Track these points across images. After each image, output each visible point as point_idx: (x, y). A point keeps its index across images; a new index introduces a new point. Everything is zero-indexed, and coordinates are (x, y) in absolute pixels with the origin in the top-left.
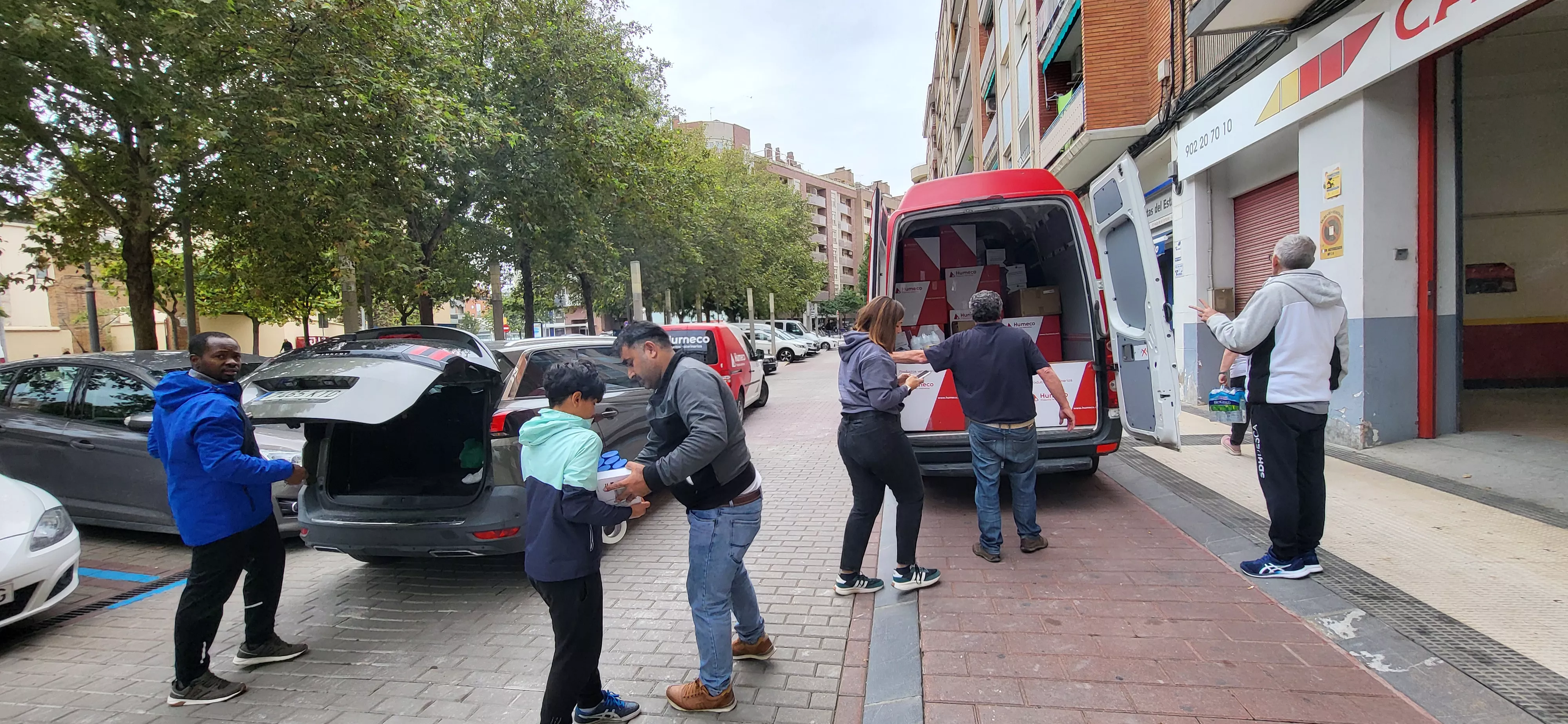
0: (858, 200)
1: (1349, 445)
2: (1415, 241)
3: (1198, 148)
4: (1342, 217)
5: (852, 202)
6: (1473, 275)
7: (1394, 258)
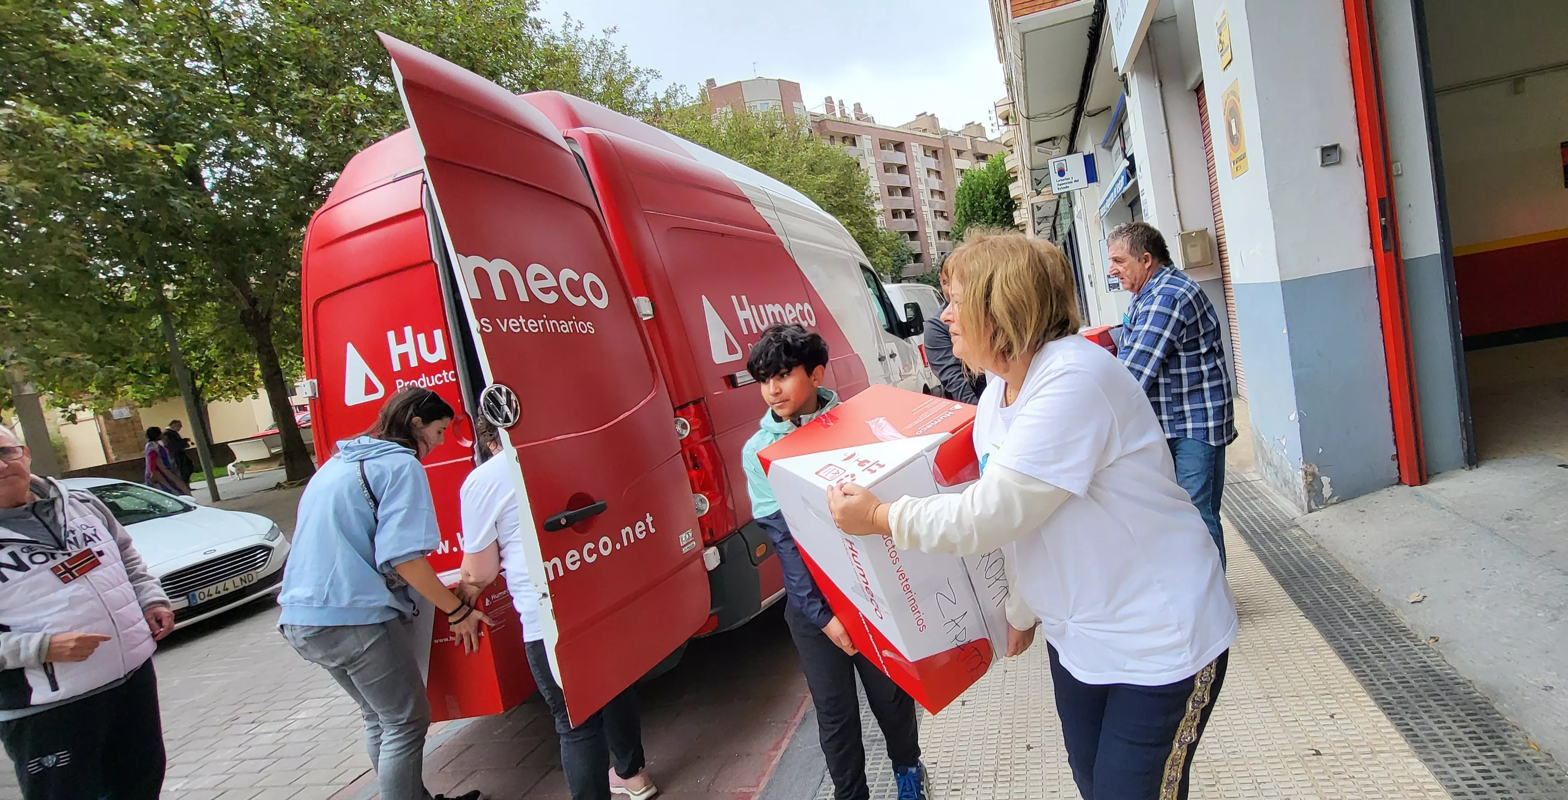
0: (945, 149)
1: (1295, 502)
2: (1353, 127)
4: (1239, 100)
5: (940, 153)
7: (1320, 163)
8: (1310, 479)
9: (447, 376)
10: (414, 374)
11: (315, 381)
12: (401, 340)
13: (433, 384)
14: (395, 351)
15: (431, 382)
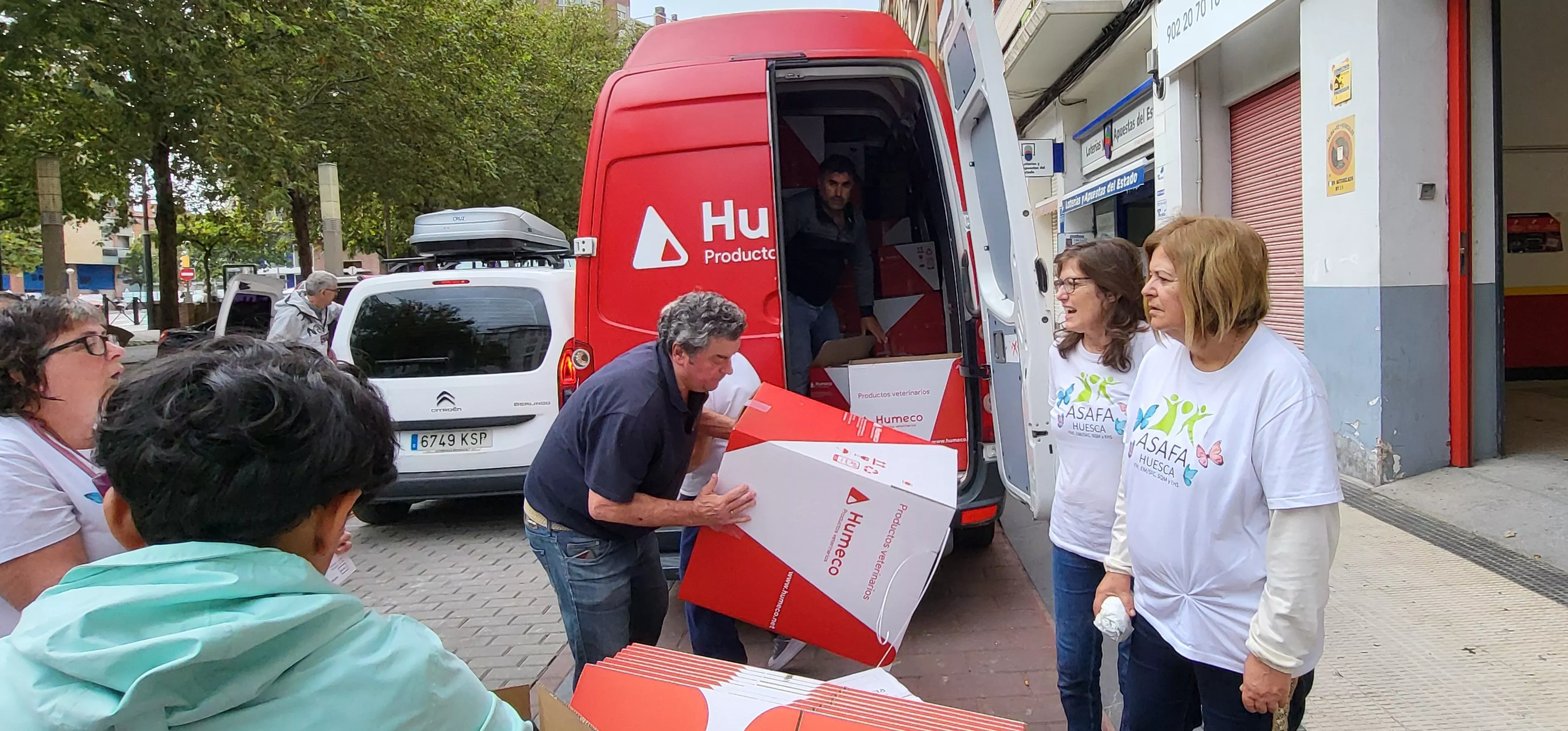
1: (1363, 479)
2: (1445, 173)
3: (1181, 29)
4: (1353, 133)
6: (1515, 229)
7: (1419, 196)
8: (1385, 456)
9: (767, 254)
10: (731, 246)
11: (595, 240)
12: (718, 211)
13: (749, 259)
14: (709, 222)
15: (747, 256)
